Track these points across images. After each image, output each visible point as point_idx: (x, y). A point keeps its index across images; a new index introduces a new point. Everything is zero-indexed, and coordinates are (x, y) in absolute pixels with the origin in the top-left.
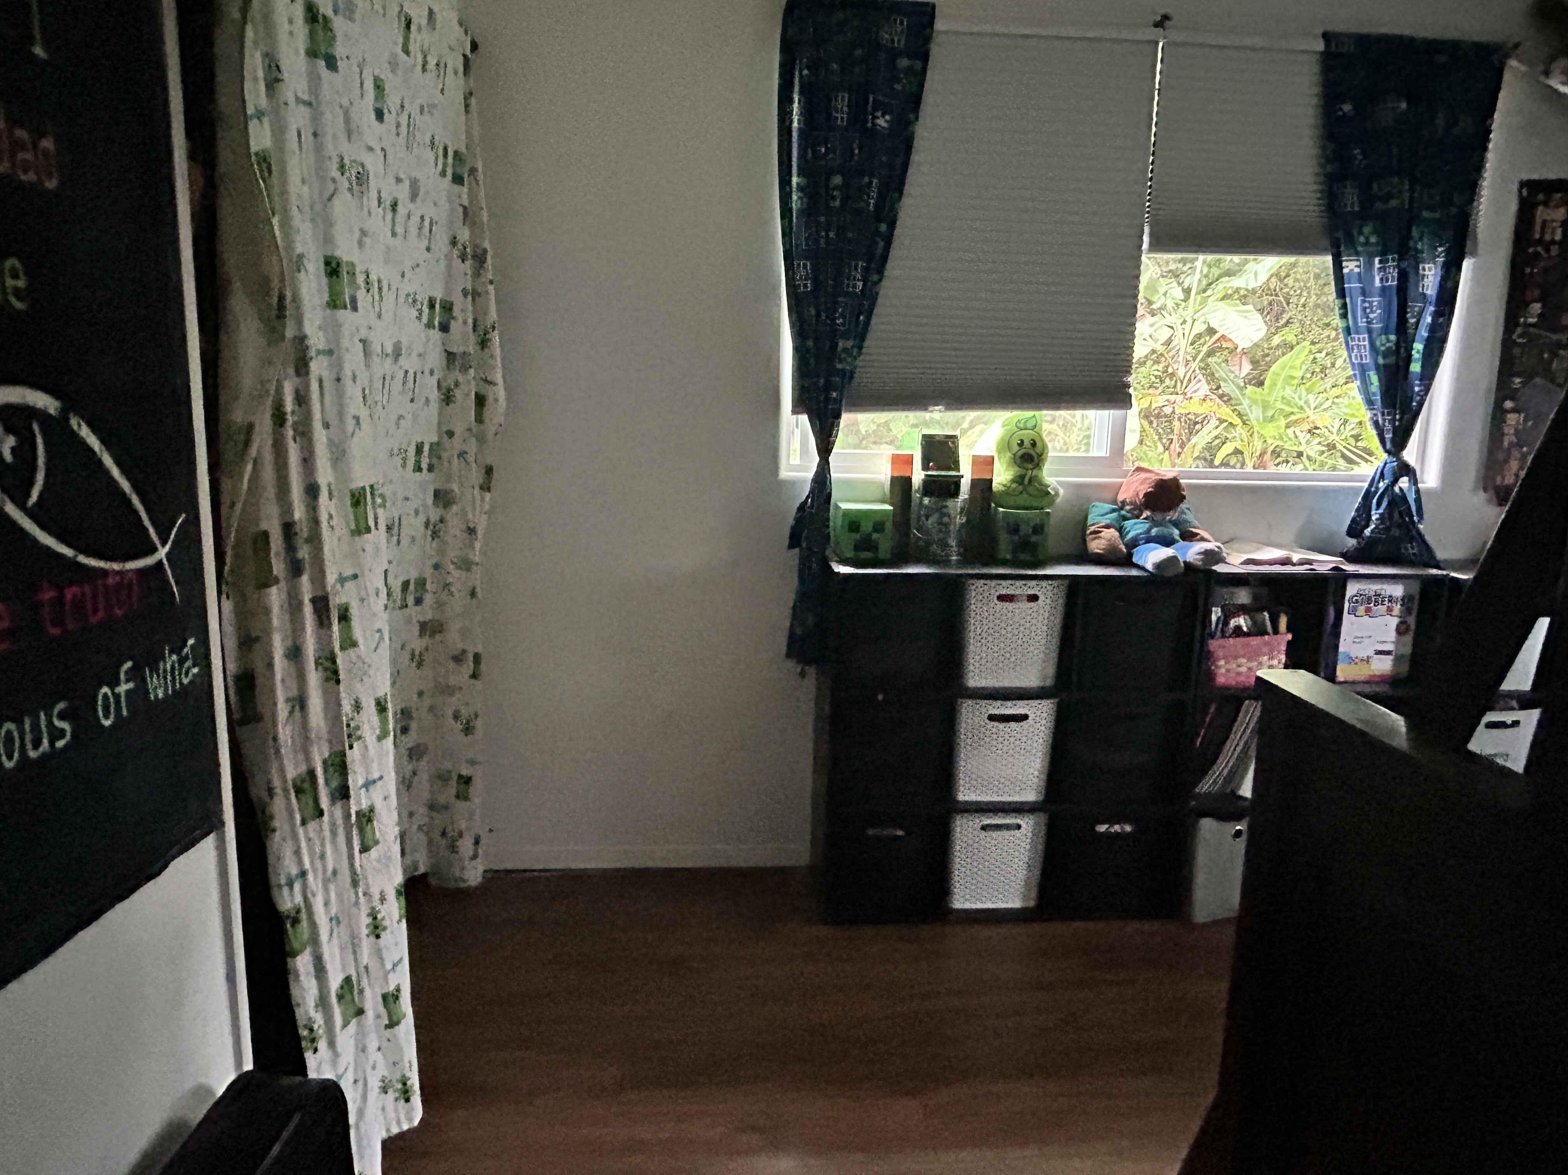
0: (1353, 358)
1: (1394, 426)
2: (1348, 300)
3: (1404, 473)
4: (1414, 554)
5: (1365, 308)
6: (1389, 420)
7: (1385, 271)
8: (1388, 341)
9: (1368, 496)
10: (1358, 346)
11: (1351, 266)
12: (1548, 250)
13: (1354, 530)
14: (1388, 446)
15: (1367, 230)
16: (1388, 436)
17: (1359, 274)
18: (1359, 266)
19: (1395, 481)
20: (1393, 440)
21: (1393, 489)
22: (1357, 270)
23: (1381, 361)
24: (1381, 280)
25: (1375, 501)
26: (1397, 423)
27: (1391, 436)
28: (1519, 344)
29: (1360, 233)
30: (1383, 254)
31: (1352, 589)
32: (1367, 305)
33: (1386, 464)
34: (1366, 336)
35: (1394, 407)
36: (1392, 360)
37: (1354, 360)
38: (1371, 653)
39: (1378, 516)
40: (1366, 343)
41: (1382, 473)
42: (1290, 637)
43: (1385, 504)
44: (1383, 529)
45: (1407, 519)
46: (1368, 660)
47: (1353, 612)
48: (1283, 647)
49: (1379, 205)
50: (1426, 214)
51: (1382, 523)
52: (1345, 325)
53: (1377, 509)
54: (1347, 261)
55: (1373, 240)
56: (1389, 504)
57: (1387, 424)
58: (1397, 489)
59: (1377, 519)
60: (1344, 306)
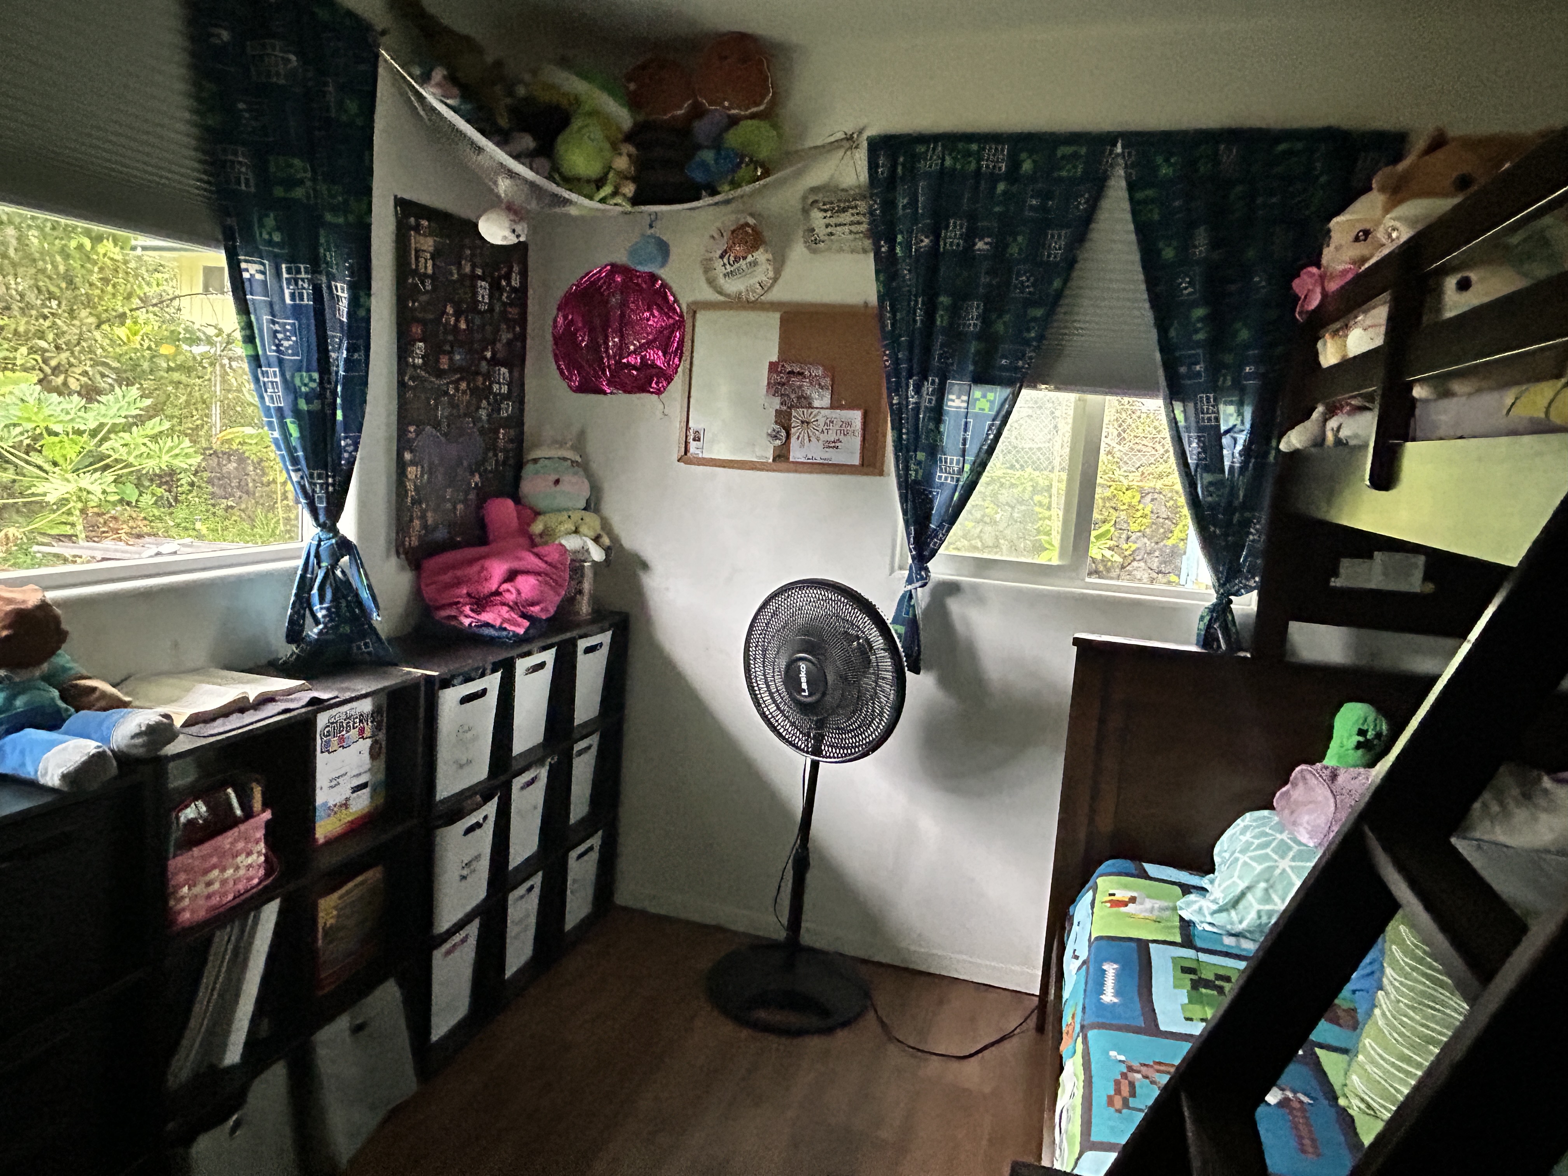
0: (267, 399)
1: (327, 492)
2: (253, 317)
3: (344, 552)
4: (369, 653)
5: (276, 332)
6: (321, 485)
7: (296, 284)
8: (312, 379)
9: (305, 585)
10: (272, 382)
11: (251, 270)
12: (423, 283)
13: (294, 633)
14: (322, 518)
15: (270, 222)
16: (321, 506)
17: (265, 282)
18: (263, 273)
19: (334, 566)
20: (327, 510)
21: (334, 573)
22: (259, 277)
23: (303, 405)
24: (293, 296)
25: (315, 591)
26: (331, 489)
27: (324, 505)
28: (411, 388)
29: (262, 226)
30: (292, 260)
31: (322, 720)
32: (277, 327)
33: (320, 540)
34: (277, 370)
35: (325, 467)
36: (316, 405)
37: (268, 404)
38: (348, 793)
39: (324, 612)
40: (278, 379)
41: (317, 556)
42: (267, 815)
43: (329, 595)
44: (332, 627)
45: (357, 611)
46: (345, 805)
47: (327, 750)
48: (260, 834)
49: (279, 192)
50: (329, 217)
51: (331, 620)
52: (251, 352)
53: (321, 602)
54: (246, 261)
55: (277, 237)
56: (334, 594)
57: (318, 489)
58: (338, 573)
59: (324, 617)
60: (249, 326)
